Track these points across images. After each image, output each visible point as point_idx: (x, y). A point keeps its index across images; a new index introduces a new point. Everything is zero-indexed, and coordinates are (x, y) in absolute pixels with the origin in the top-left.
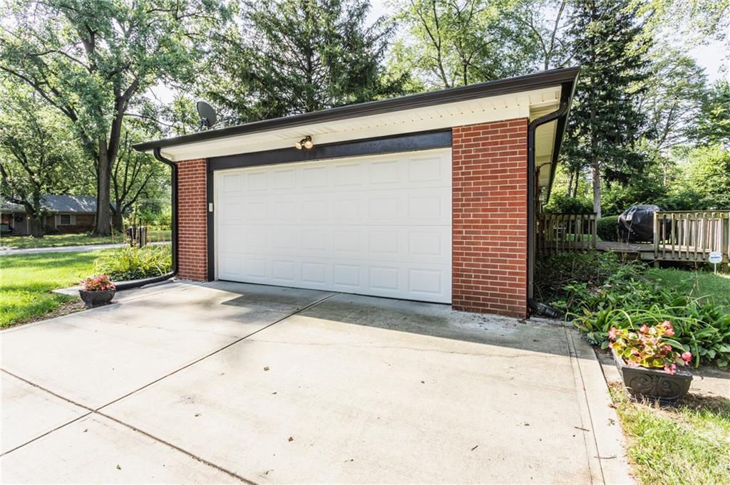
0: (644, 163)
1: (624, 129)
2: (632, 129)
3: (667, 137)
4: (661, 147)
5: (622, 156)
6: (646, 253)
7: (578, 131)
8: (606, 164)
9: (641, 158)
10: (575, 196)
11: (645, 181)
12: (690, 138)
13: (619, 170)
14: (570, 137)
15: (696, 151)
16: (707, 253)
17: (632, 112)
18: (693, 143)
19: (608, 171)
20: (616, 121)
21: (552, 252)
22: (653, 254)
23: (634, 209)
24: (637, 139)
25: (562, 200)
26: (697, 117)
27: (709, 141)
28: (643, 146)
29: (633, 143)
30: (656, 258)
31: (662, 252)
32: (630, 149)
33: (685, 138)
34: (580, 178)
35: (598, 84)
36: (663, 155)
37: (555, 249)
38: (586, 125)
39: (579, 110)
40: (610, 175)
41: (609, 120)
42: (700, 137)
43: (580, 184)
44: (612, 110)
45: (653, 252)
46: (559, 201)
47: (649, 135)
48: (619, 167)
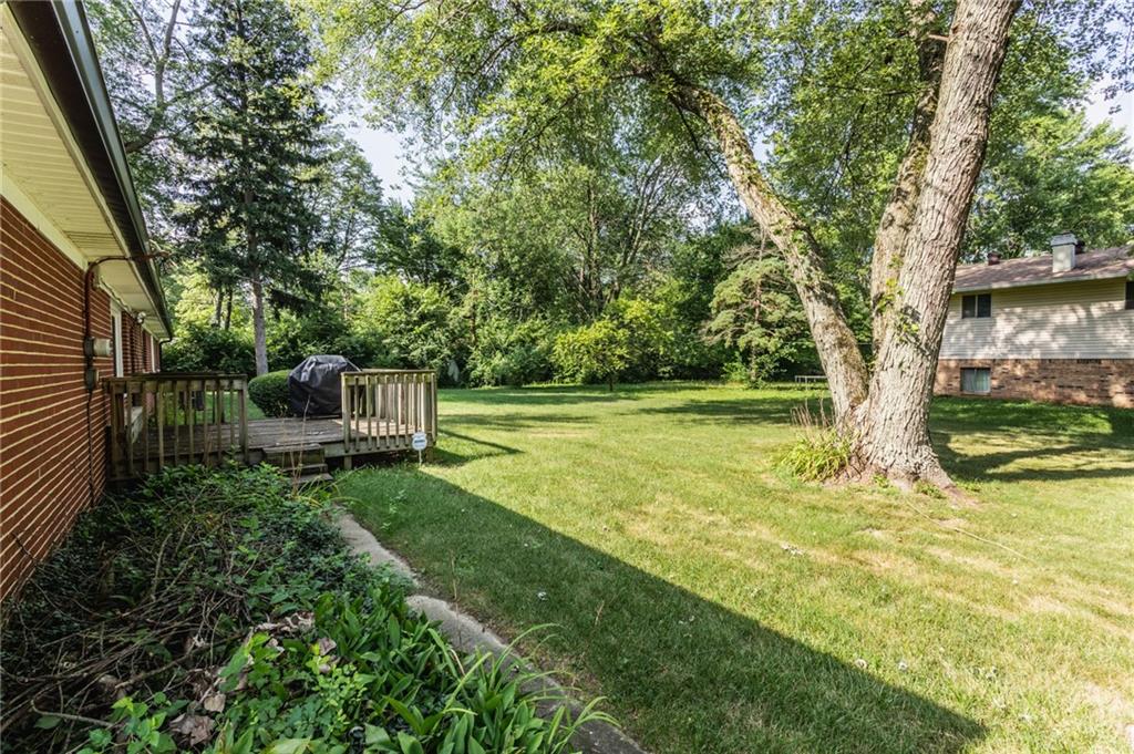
0: (322, 287)
1: (295, 231)
2: (305, 235)
3: (347, 255)
4: (340, 267)
5: (294, 273)
6: (332, 446)
7: (225, 219)
8: (272, 281)
9: (318, 278)
10: (227, 326)
11: (324, 312)
12: (370, 261)
13: (289, 292)
14: (212, 228)
15: (374, 279)
16: (410, 435)
17: (305, 210)
18: (372, 270)
19: (275, 293)
20: (282, 217)
21: (149, 466)
22: (342, 445)
23: (311, 363)
24: (312, 251)
25: (203, 334)
26: (374, 237)
27: (387, 269)
28: (320, 262)
29: (307, 256)
30: (346, 452)
31: (354, 440)
32: (305, 264)
33: (364, 262)
34: (235, 297)
35: (254, 150)
36: (343, 278)
37: (155, 459)
38: (238, 212)
39: (225, 183)
40: (279, 300)
41: (272, 212)
42: (380, 263)
43: (236, 308)
44: (276, 197)
45: (342, 442)
46: (198, 335)
47: (328, 247)
48: (290, 288)
